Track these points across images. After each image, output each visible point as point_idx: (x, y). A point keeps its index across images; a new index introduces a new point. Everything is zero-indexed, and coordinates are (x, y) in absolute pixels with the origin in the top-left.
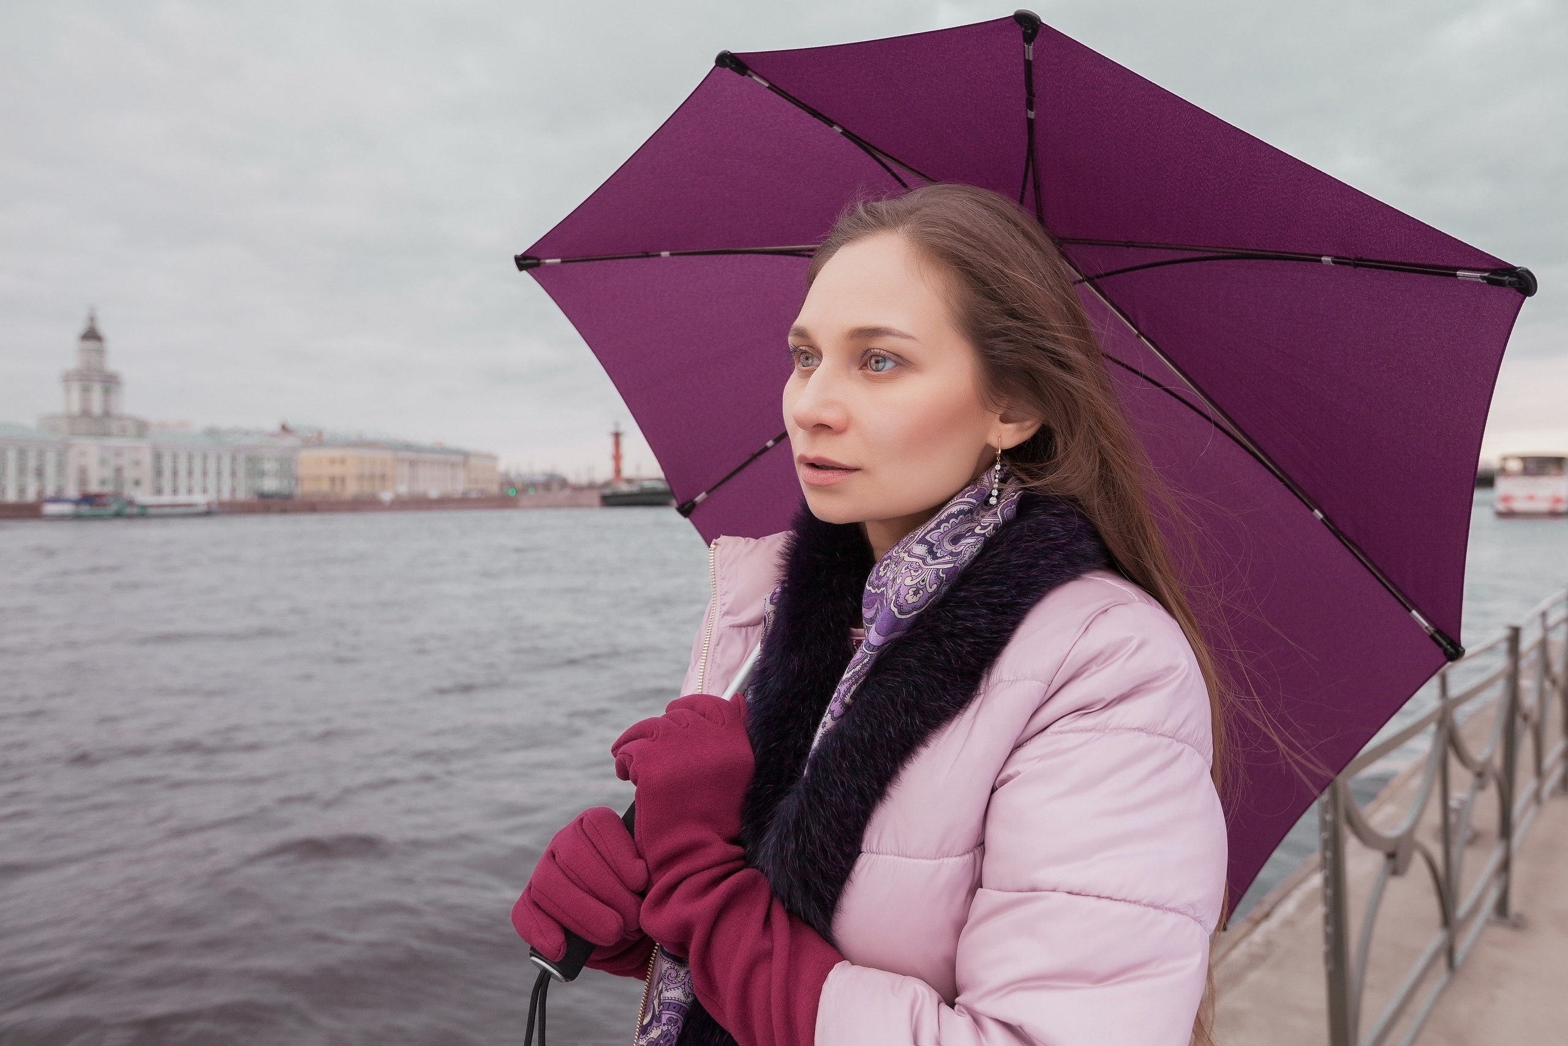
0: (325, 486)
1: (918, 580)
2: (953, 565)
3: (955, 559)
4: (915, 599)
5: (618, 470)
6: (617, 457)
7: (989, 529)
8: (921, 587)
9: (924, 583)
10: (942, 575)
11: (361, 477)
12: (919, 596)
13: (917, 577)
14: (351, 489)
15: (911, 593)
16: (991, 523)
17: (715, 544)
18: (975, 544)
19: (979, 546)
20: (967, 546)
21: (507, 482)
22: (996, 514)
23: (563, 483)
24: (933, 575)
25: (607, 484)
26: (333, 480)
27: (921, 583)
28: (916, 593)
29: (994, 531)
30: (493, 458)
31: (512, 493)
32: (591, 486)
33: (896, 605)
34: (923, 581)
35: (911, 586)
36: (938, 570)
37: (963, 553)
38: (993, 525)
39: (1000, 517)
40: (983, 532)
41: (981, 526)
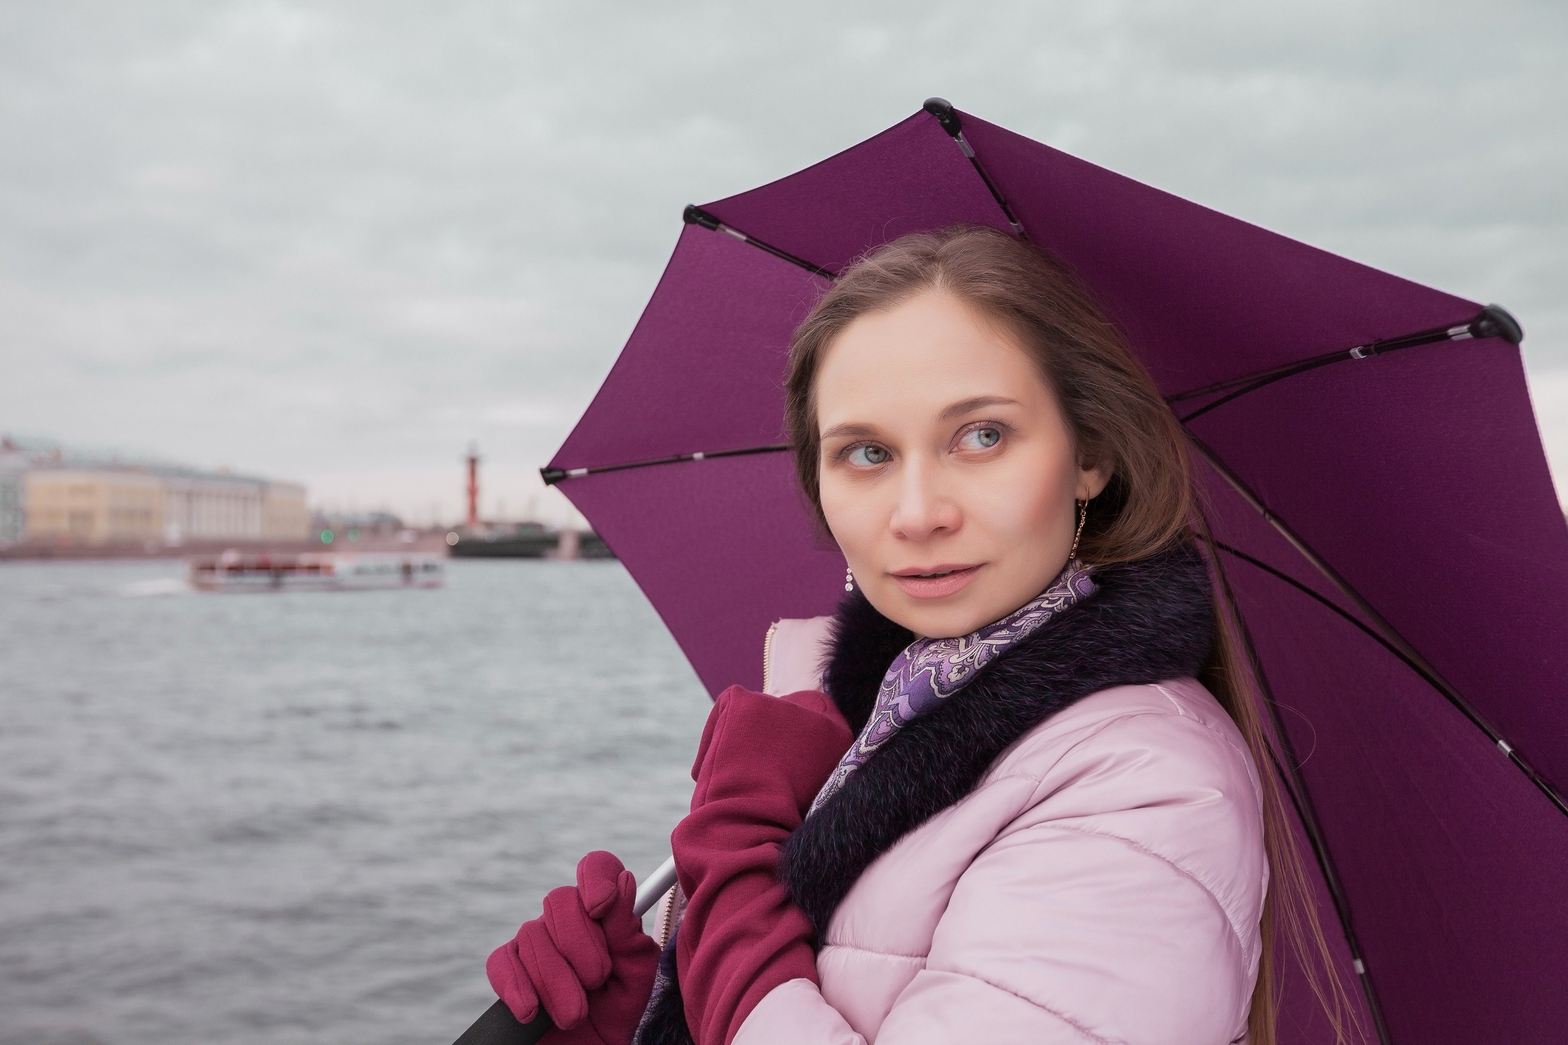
0: (63, 525)
1: (965, 657)
2: (1009, 641)
3: (1012, 634)
4: (959, 677)
5: (473, 509)
6: (473, 492)
7: (1058, 603)
8: (968, 664)
9: (972, 660)
10: (995, 652)
11: (115, 514)
12: (963, 673)
13: (965, 654)
14: (101, 530)
15: (955, 670)
16: (1061, 597)
17: (775, 628)
18: (1039, 619)
19: (1044, 621)
20: (1029, 621)
21: (320, 523)
22: (1066, 587)
23: (398, 526)
24: (984, 652)
25: (457, 529)
26: (74, 516)
27: (969, 660)
28: (960, 671)
29: (1066, 606)
30: (299, 490)
31: (324, 537)
32: (437, 531)
33: (937, 682)
34: (971, 658)
35: (956, 664)
36: (991, 645)
37: (1023, 628)
38: (1063, 599)
39: (1071, 590)
40: (1050, 606)
41: (1049, 600)
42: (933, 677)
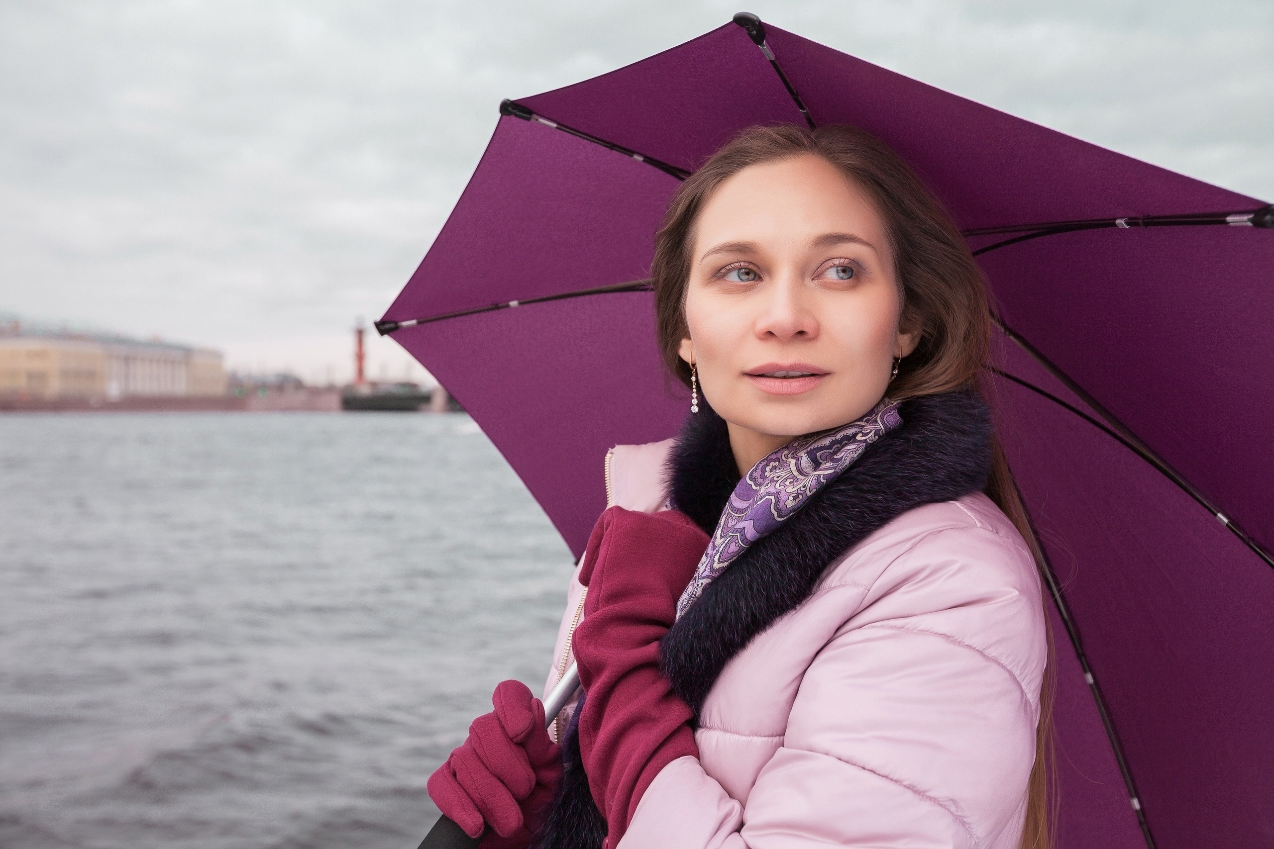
1: (798, 487)
2: (833, 470)
3: (835, 465)
4: (795, 503)
5: (360, 371)
6: (360, 357)
7: (870, 435)
8: (801, 492)
9: (805, 489)
10: (822, 480)
12: (798, 500)
13: (797, 484)
15: (791, 498)
16: (872, 430)
18: (856, 450)
19: (860, 451)
20: (847, 453)
21: (235, 382)
22: (876, 421)
23: (299, 385)
24: (814, 482)
25: (348, 387)
27: (802, 489)
28: (795, 498)
29: (877, 437)
31: (238, 394)
32: (329, 389)
33: (776, 509)
34: (804, 487)
35: (792, 493)
36: (819, 476)
37: (843, 458)
38: (873, 431)
39: (880, 423)
40: (864, 438)
41: (862, 433)
42: (773, 505)
